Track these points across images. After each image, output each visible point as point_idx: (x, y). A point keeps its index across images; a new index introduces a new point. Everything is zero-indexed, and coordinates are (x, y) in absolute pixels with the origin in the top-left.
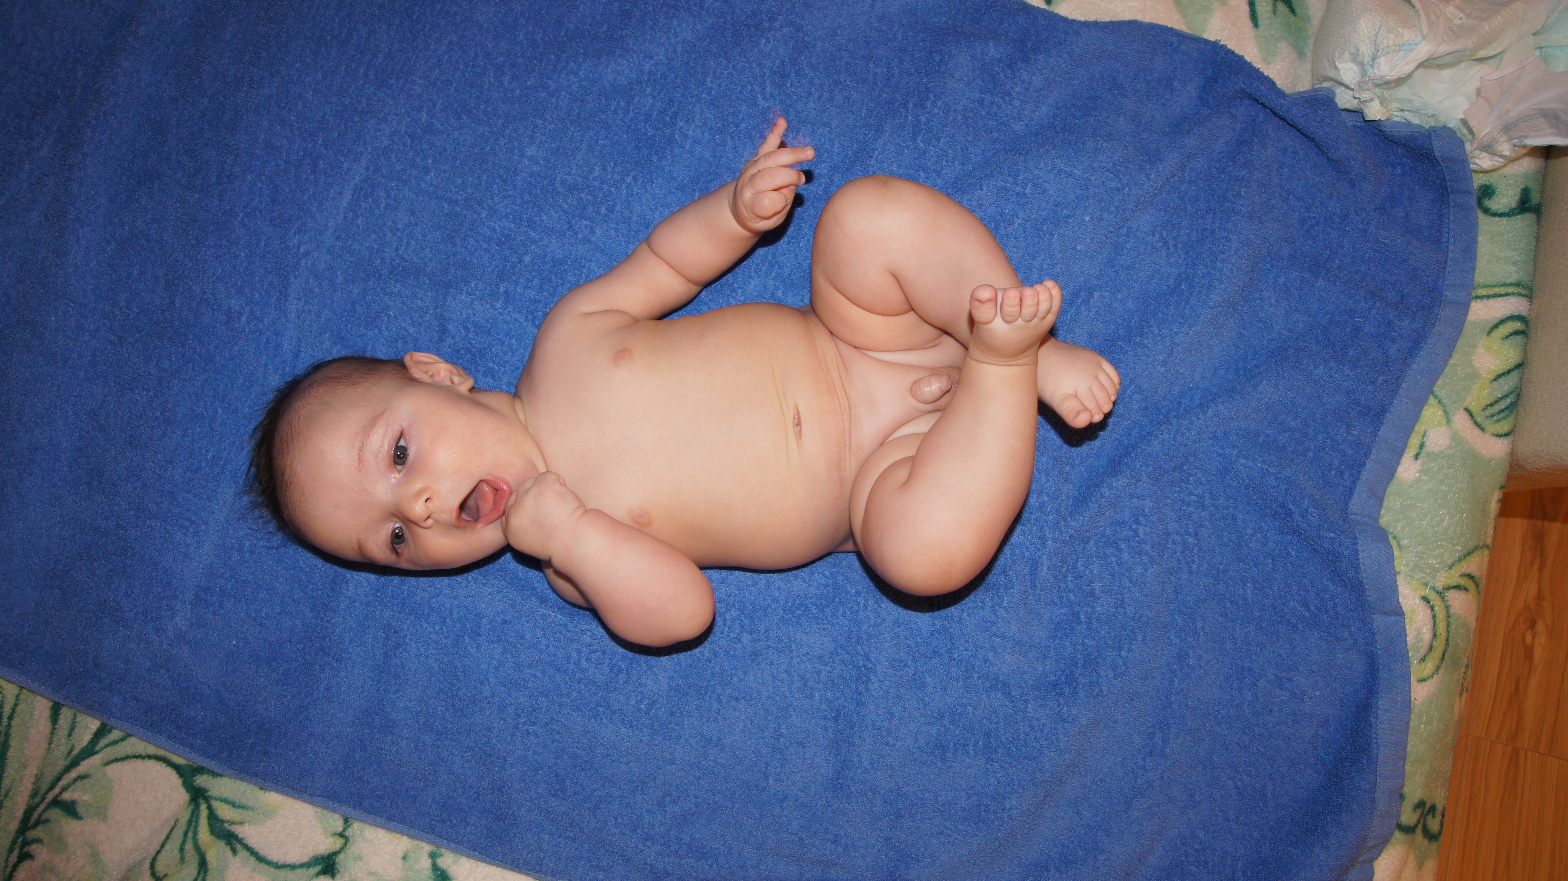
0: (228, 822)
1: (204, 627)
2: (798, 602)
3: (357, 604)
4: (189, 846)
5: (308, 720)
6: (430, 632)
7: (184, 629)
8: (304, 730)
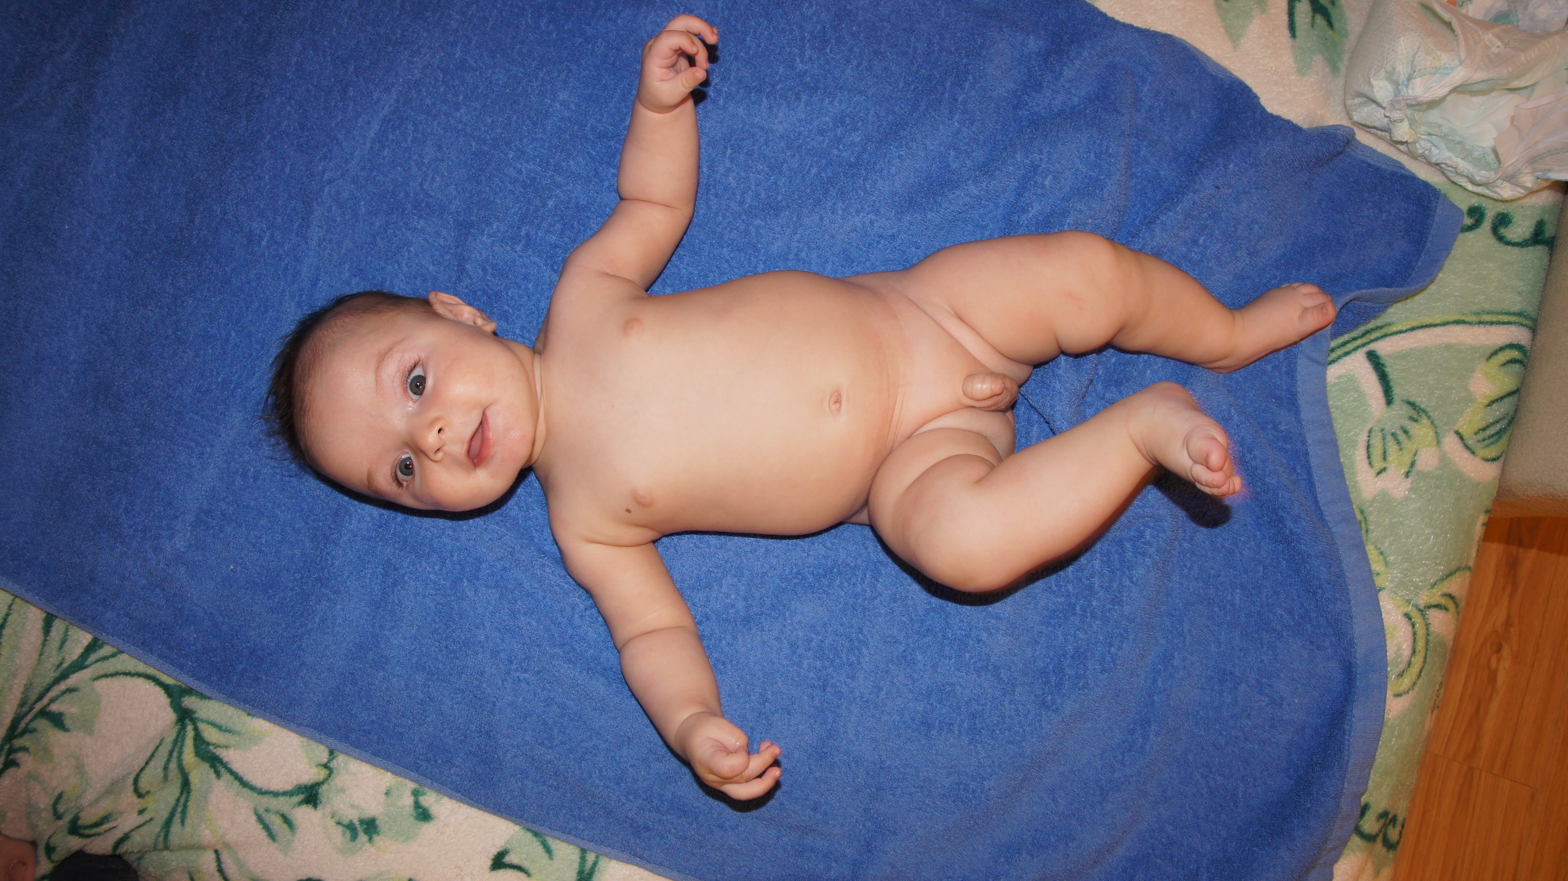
0: (214, 744)
1: (202, 549)
2: (795, 570)
3: (359, 538)
4: (173, 765)
5: (301, 650)
6: (429, 572)
7: (182, 550)
8: (296, 659)
